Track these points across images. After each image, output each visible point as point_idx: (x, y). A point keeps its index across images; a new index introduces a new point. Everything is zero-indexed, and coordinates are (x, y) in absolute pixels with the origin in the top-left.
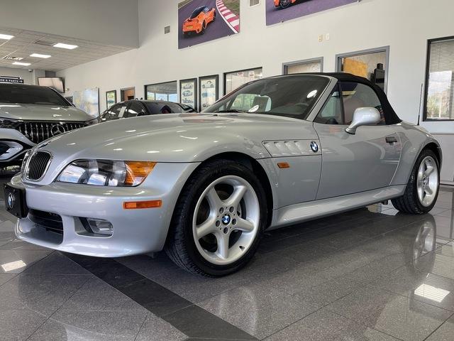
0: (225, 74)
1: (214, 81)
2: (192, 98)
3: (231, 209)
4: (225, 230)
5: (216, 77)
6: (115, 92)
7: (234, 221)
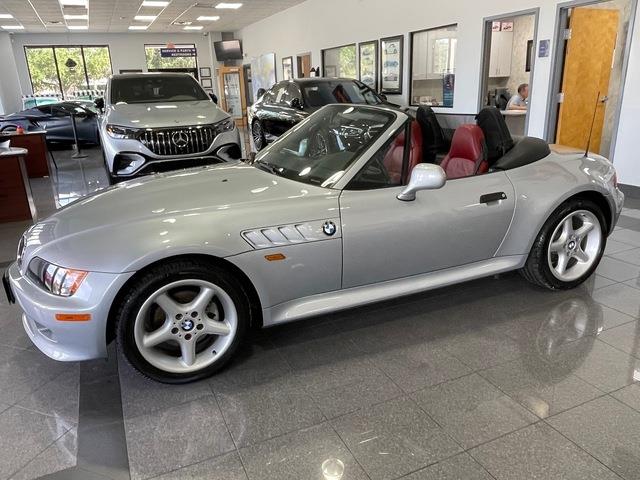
0: (412, 34)
1: (397, 44)
2: (372, 68)
3: (194, 314)
4: (188, 337)
5: (401, 38)
6: (291, 58)
7: (200, 327)
